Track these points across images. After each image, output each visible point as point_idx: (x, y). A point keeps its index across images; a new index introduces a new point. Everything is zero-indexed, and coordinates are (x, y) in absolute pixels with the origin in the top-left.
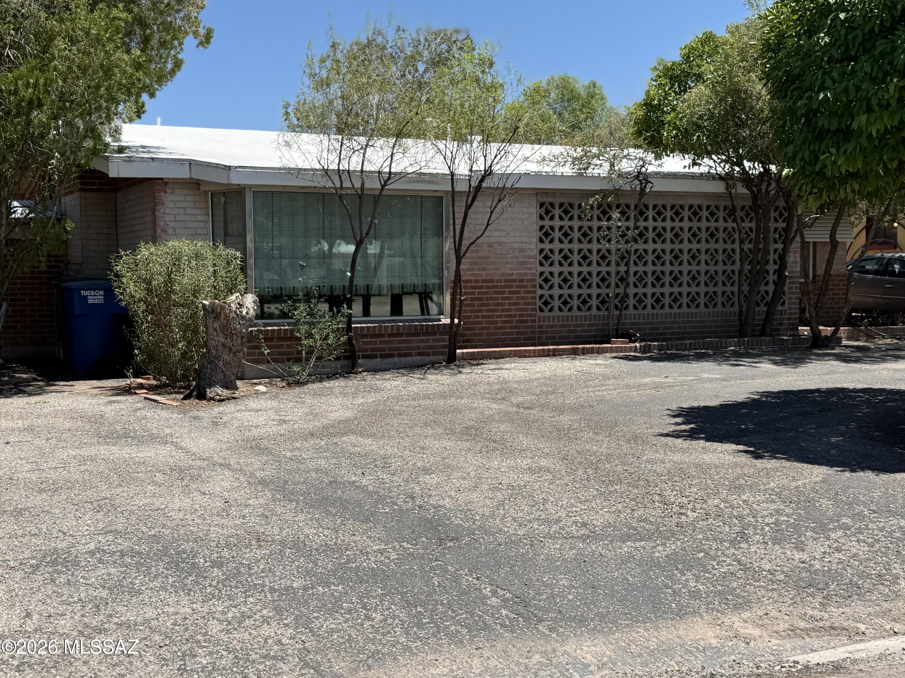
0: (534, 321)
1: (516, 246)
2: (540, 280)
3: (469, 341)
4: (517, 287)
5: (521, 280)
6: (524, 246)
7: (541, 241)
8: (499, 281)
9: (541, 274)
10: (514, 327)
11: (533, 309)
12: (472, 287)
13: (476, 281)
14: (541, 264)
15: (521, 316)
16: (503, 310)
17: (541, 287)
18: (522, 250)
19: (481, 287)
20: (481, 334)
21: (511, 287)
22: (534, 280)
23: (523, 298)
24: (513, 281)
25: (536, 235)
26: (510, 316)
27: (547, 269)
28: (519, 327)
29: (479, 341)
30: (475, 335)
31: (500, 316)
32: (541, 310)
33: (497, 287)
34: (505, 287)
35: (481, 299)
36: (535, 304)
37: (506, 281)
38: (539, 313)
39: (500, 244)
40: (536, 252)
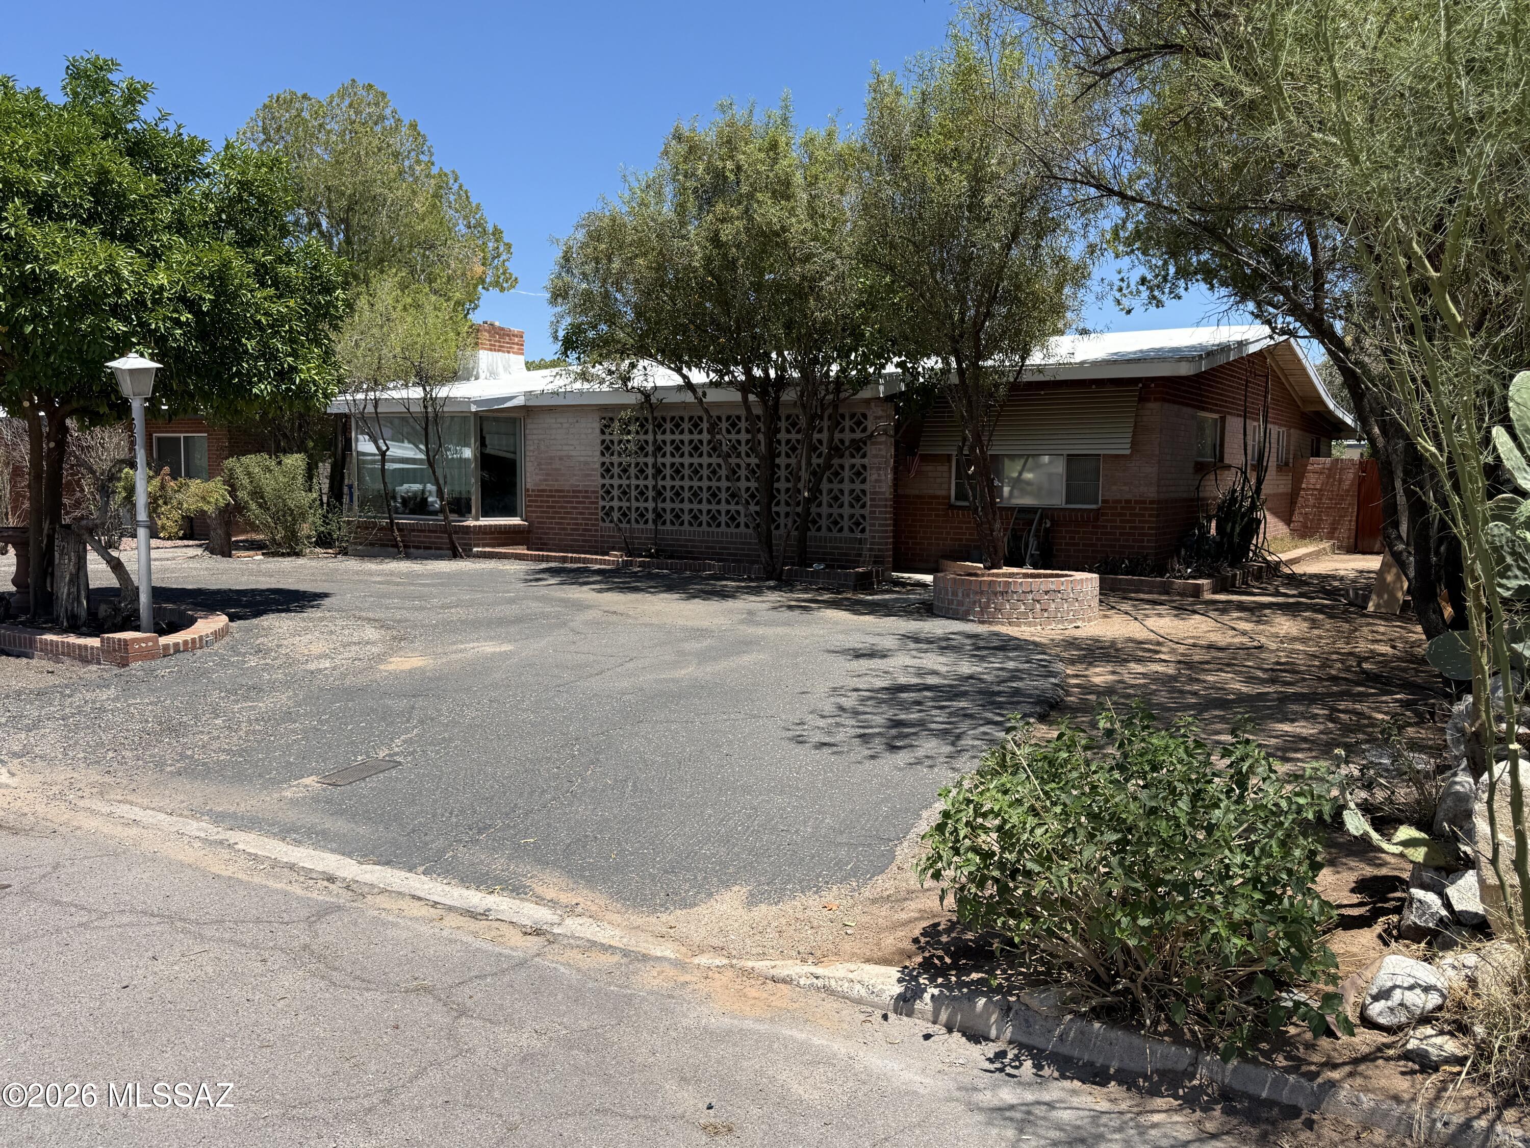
0: (596, 531)
1: (582, 459)
2: (601, 492)
3: (545, 544)
4: (584, 497)
5: (586, 492)
6: (589, 459)
7: (603, 454)
8: (568, 491)
9: (604, 486)
10: (580, 535)
11: (597, 520)
12: (548, 496)
13: (551, 491)
14: (603, 477)
15: (586, 524)
16: (572, 519)
17: (603, 498)
18: (586, 463)
19: (554, 496)
20: (554, 539)
21: (578, 497)
22: (597, 492)
23: (588, 508)
24: (580, 492)
25: (599, 448)
26: (577, 524)
27: (607, 481)
28: (584, 535)
29: (554, 545)
30: (550, 539)
31: (568, 524)
32: (604, 521)
33: (566, 497)
34: (573, 497)
35: (554, 507)
36: (597, 514)
37: (574, 491)
38: (601, 524)
39: (569, 457)
40: (598, 466)
